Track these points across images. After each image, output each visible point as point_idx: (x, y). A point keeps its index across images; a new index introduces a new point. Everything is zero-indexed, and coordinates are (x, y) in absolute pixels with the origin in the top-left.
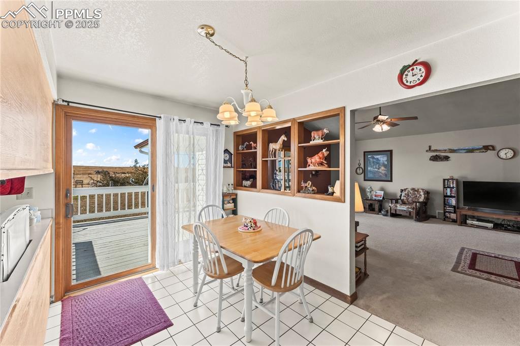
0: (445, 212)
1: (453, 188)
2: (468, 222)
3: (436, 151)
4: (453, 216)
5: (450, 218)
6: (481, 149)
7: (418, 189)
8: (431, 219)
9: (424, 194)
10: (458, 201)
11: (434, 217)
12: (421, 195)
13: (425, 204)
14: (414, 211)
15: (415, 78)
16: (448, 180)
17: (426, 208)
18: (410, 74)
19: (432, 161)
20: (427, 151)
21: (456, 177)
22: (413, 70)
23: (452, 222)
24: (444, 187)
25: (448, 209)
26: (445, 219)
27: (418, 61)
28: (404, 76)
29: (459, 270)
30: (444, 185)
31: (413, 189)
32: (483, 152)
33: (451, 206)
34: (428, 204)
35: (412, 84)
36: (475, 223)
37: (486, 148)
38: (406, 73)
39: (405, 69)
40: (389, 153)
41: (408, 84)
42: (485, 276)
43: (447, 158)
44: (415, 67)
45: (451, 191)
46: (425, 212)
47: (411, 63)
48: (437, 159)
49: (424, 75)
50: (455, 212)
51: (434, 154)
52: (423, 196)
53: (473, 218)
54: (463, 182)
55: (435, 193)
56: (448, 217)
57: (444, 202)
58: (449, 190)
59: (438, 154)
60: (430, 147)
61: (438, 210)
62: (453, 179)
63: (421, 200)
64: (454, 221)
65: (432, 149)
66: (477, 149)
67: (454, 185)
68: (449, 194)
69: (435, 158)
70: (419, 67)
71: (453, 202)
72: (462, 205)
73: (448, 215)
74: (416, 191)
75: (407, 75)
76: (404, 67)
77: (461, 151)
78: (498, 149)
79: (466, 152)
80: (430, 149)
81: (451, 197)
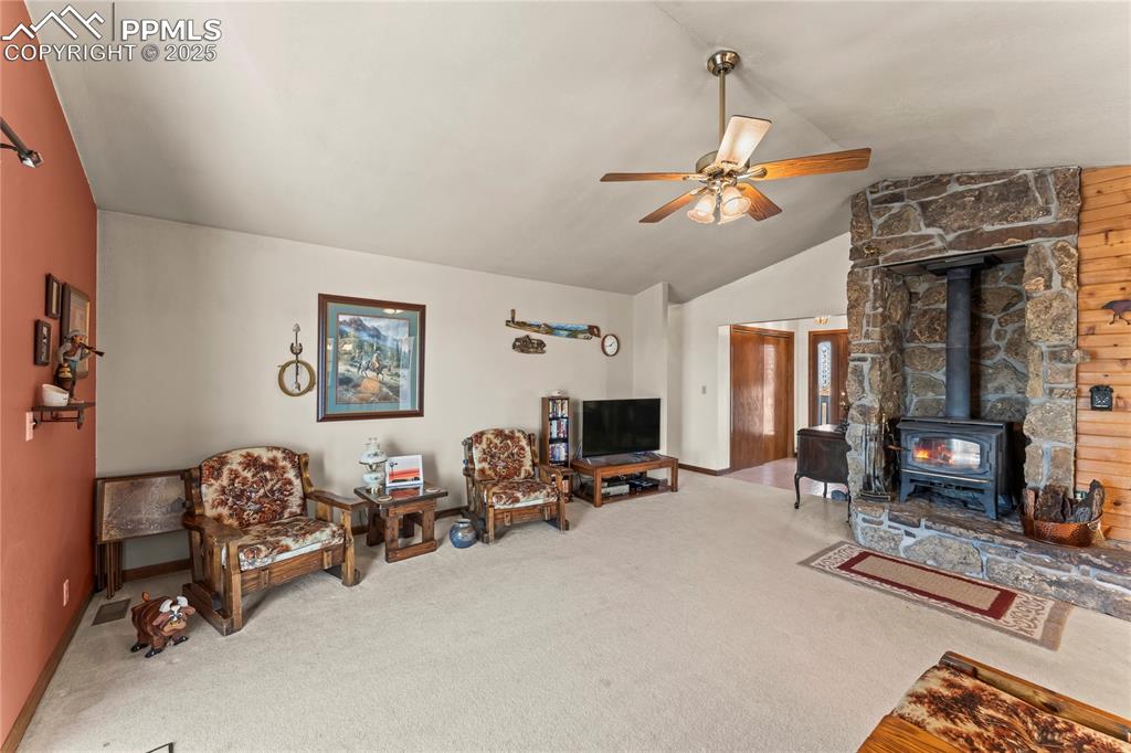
1: (561, 418)
3: (522, 325)
6: (586, 331)
7: (512, 432)
12: (523, 449)
16: (554, 399)
19: (517, 353)
20: (508, 324)
24: (549, 419)
30: (549, 413)
31: (500, 434)
32: (587, 338)
37: (591, 331)
40: (414, 313)
43: (541, 347)
45: (558, 426)
48: (526, 346)
51: (522, 333)
54: (584, 402)
58: (555, 423)
59: (527, 333)
62: (561, 398)
65: (516, 319)
66: (581, 332)
67: (565, 412)
68: (555, 436)
69: (524, 345)
71: (562, 451)
74: (507, 437)
77: (561, 332)
78: (603, 335)
79: (568, 336)
80: (512, 323)
81: (558, 440)
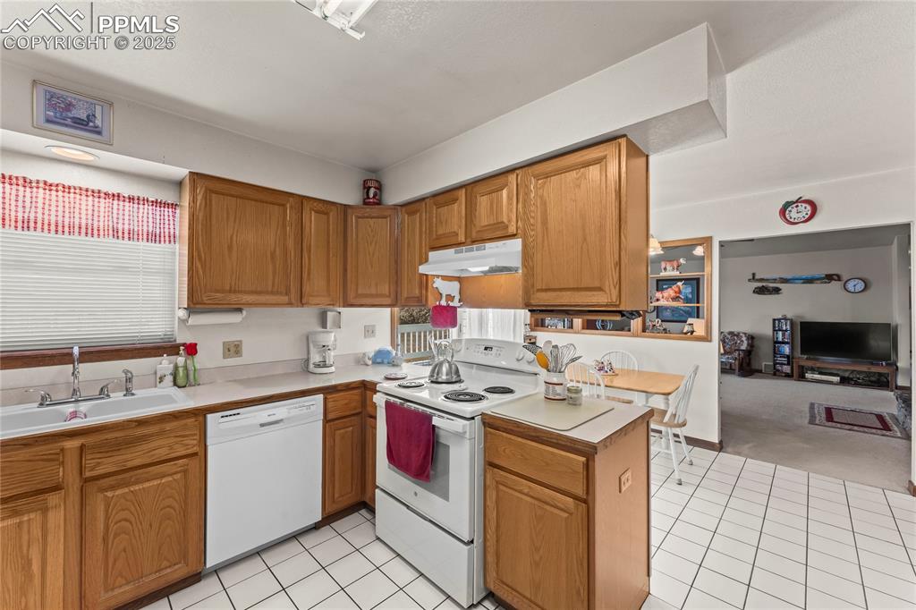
0: (775, 364)
1: (786, 331)
2: (808, 375)
3: (761, 280)
4: (787, 369)
5: (782, 372)
6: (823, 278)
7: (739, 333)
8: (756, 374)
9: (748, 339)
10: (792, 349)
11: (760, 371)
12: (742, 341)
13: (749, 353)
14: (737, 362)
15: (799, 215)
16: (779, 320)
17: (750, 360)
18: (794, 210)
19: (756, 295)
20: (749, 280)
21: (789, 316)
22: (797, 206)
23: (785, 376)
24: (774, 330)
25: (780, 359)
26: (776, 374)
27: (803, 199)
28: (787, 212)
29: (817, 422)
30: (774, 327)
31: (731, 333)
32: (826, 283)
33: (783, 356)
34: (753, 353)
35: (796, 221)
36: (817, 376)
37: (830, 278)
38: (790, 209)
39: (788, 204)
40: (695, 282)
41: (792, 220)
42: (847, 427)
43: (777, 291)
44: (799, 204)
45: (783, 335)
46: (749, 364)
47: (795, 199)
48: (763, 291)
49: (809, 213)
50: (788, 364)
51: (760, 284)
52: (746, 342)
53: (813, 370)
54: (801, 323)
55: (762, 338)
56: (778, 370)
57: (774, 349)
58: (780, 333)
59: (764, 284)
60: (754, 274)
61: (766, 362)
62: (785, 319)
63: (744, 347)
64: (789, 376)
65: (757, 277)
66: (818, 279)
67: (788, 327)
68: (780, 339)
69: (761, 291)
70: (804, 205)
71: (786, 349)
72: (798, 353)
73: (778, 367)
74: (735, 335)
75: (790, 211)
76: (788, 202)
77: (797, 281)
78: (845, 279)
79: (804, 283)
80: (754, 278)
81: (783, 343)
